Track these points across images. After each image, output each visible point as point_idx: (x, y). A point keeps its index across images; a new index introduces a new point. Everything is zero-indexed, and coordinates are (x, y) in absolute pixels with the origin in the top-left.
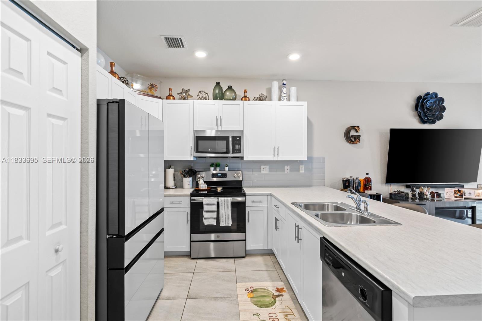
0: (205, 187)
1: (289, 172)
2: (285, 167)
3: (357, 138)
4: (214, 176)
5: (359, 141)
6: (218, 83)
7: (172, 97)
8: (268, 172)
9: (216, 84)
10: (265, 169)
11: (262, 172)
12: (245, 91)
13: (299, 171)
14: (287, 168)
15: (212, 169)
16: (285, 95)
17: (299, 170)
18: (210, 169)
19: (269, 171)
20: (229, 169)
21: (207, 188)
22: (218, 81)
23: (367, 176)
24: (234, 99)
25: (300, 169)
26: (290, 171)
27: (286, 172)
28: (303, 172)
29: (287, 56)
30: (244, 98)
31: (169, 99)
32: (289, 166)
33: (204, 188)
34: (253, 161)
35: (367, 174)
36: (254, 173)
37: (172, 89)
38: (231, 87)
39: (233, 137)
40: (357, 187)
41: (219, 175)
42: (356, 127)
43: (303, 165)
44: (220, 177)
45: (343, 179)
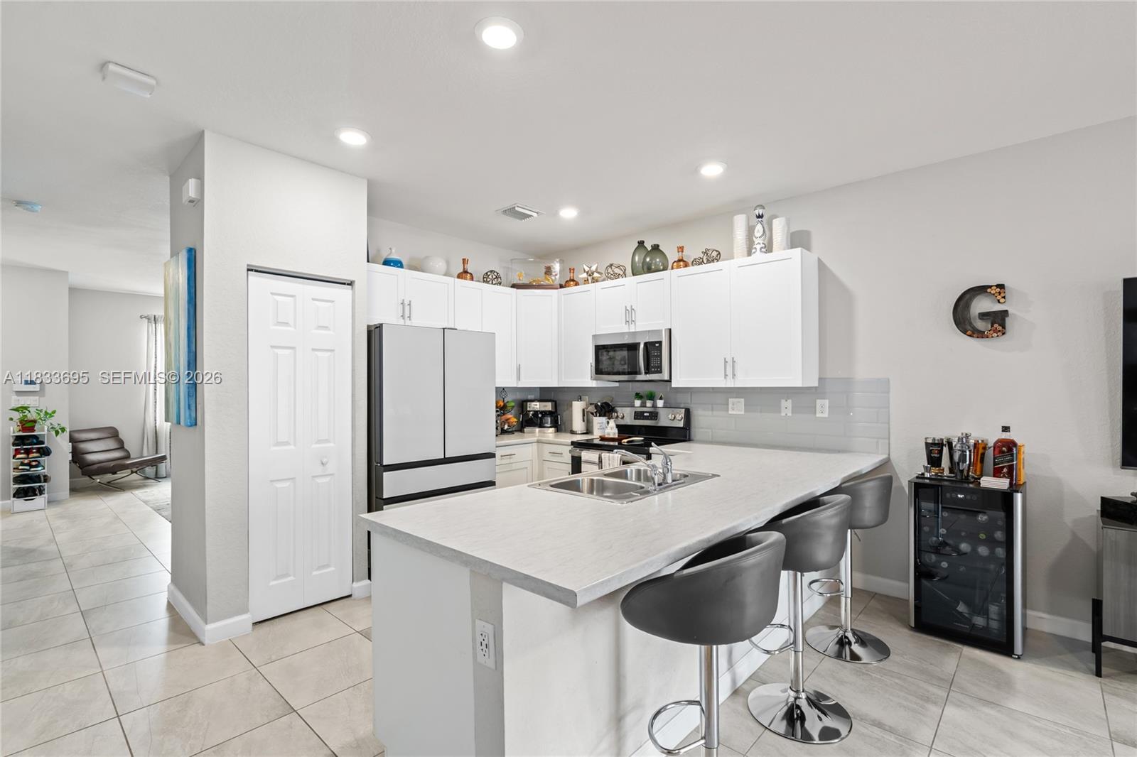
0: (614, 434)
1: (790, 414)
2: (780, 401)
3: (998, 321)
4: (638, 415)
5: (1004, 327)
6: (641, 243)
7: (572, 283)
8: (743, 413)
9: (637, 245)
10: (737, 407)
11: (730, 412)
12: (681, 249)
13: (815, 413)
14: (787, 405)
15: (638, 403)
16: (760, 241)
17: (815, 410)
18: (634, 402)
19: (745, 411)
20: (664, 403)
21: (617, 436)
22: (639, 240)
23: (1005, 436)
24: (665, 269)
25: (818, 407)
26: (792, 413)
27: (783, 414)
28: (826, 415)
29: (696, 171)
30: (675, 264)
31: (568, 286)
32: (790, 401)
33: (612, 436)
34: (713, 388)
35: (1006, 429)
36: (715, 413)
37: (573, 269)
38: (658, 246)
39: (646, 344)
40: (958, 464)
41: (645, 414)
42: (990, 287)
43: (824, 398)
44: (646, 418)
45: (926, 439)
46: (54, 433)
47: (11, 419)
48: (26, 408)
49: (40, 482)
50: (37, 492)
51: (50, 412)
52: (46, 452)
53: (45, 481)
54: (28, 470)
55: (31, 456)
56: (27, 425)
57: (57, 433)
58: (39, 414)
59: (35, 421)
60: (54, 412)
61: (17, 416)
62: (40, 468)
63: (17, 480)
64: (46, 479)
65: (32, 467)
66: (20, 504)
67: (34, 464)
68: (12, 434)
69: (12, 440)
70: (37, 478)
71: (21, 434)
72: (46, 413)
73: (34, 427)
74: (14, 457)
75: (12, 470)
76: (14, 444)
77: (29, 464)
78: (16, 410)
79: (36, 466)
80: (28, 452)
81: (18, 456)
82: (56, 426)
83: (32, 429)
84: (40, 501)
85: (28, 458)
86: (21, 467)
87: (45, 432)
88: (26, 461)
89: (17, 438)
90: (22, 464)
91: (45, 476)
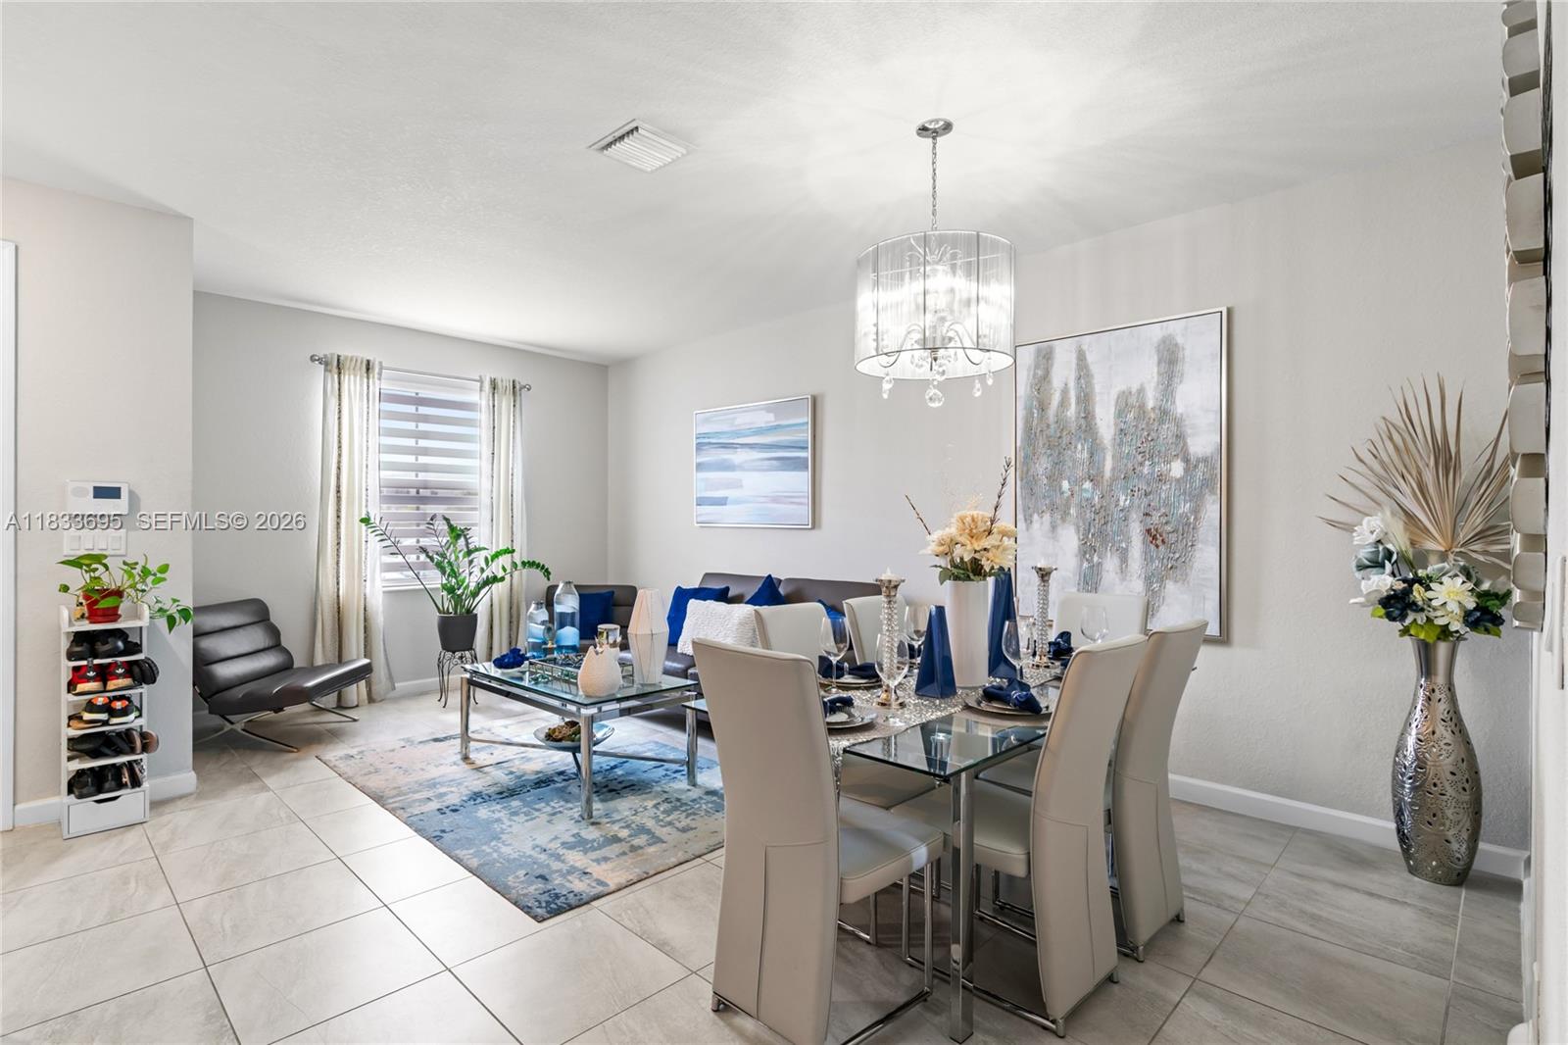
46: (162, 623)
47: (65, 589)
48: (98, 559)
49: (133, 751)
50: (126, 779)
51: (153, 567)
52: (144, 674)
53: (145, 748)
54: (105, 723)
55: (111, 685)
56: (100, 602)
57: (171, 622)
58: (131, 575)
59: (118, 593)
60: (164, 569)
61: (78, 579)
62: (132, 717)
63: (80, 746)
64: (148, 743)
65: (113, 713)
66: (87, 812)
67: (118, 705)
68: (66, 628)
69: (65, 644)
70: (123, 742)
71: (86, 626)
72: (145, 572)
73: (116, 608)
74: (71, 686)
75: (65, 721)
76: (71, 656)
77: (107, 708)
78: (76, 563)
79: (124, 712)
80: (104, 674)
81: (81, 687)
82: (167, 605)
83: (112, 614)
84: (129, 803)
85: (105, 691)
86: (87, 716)
87: (144, 622)
88: (100, 700)
89: (79, 638)
90: (91, 707)
91: (144, 736)
